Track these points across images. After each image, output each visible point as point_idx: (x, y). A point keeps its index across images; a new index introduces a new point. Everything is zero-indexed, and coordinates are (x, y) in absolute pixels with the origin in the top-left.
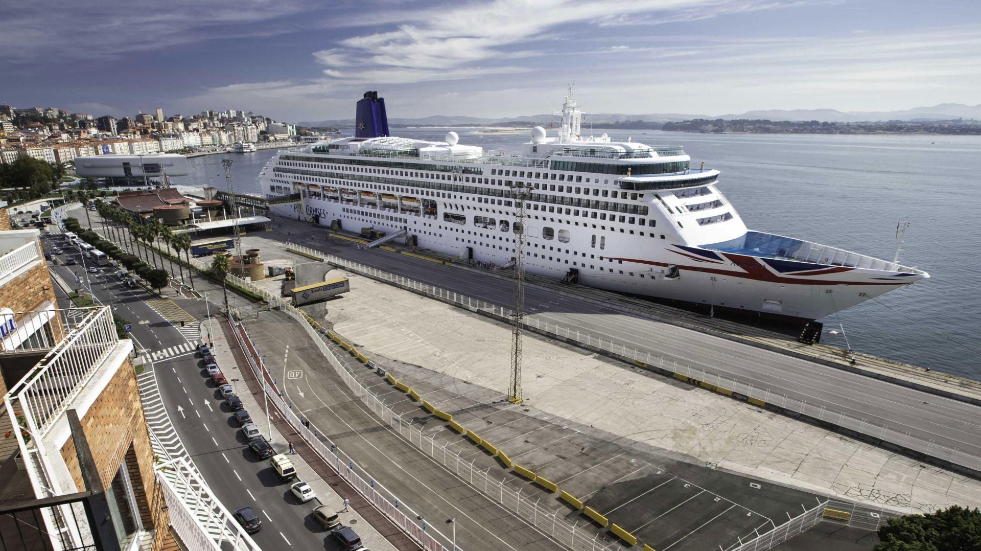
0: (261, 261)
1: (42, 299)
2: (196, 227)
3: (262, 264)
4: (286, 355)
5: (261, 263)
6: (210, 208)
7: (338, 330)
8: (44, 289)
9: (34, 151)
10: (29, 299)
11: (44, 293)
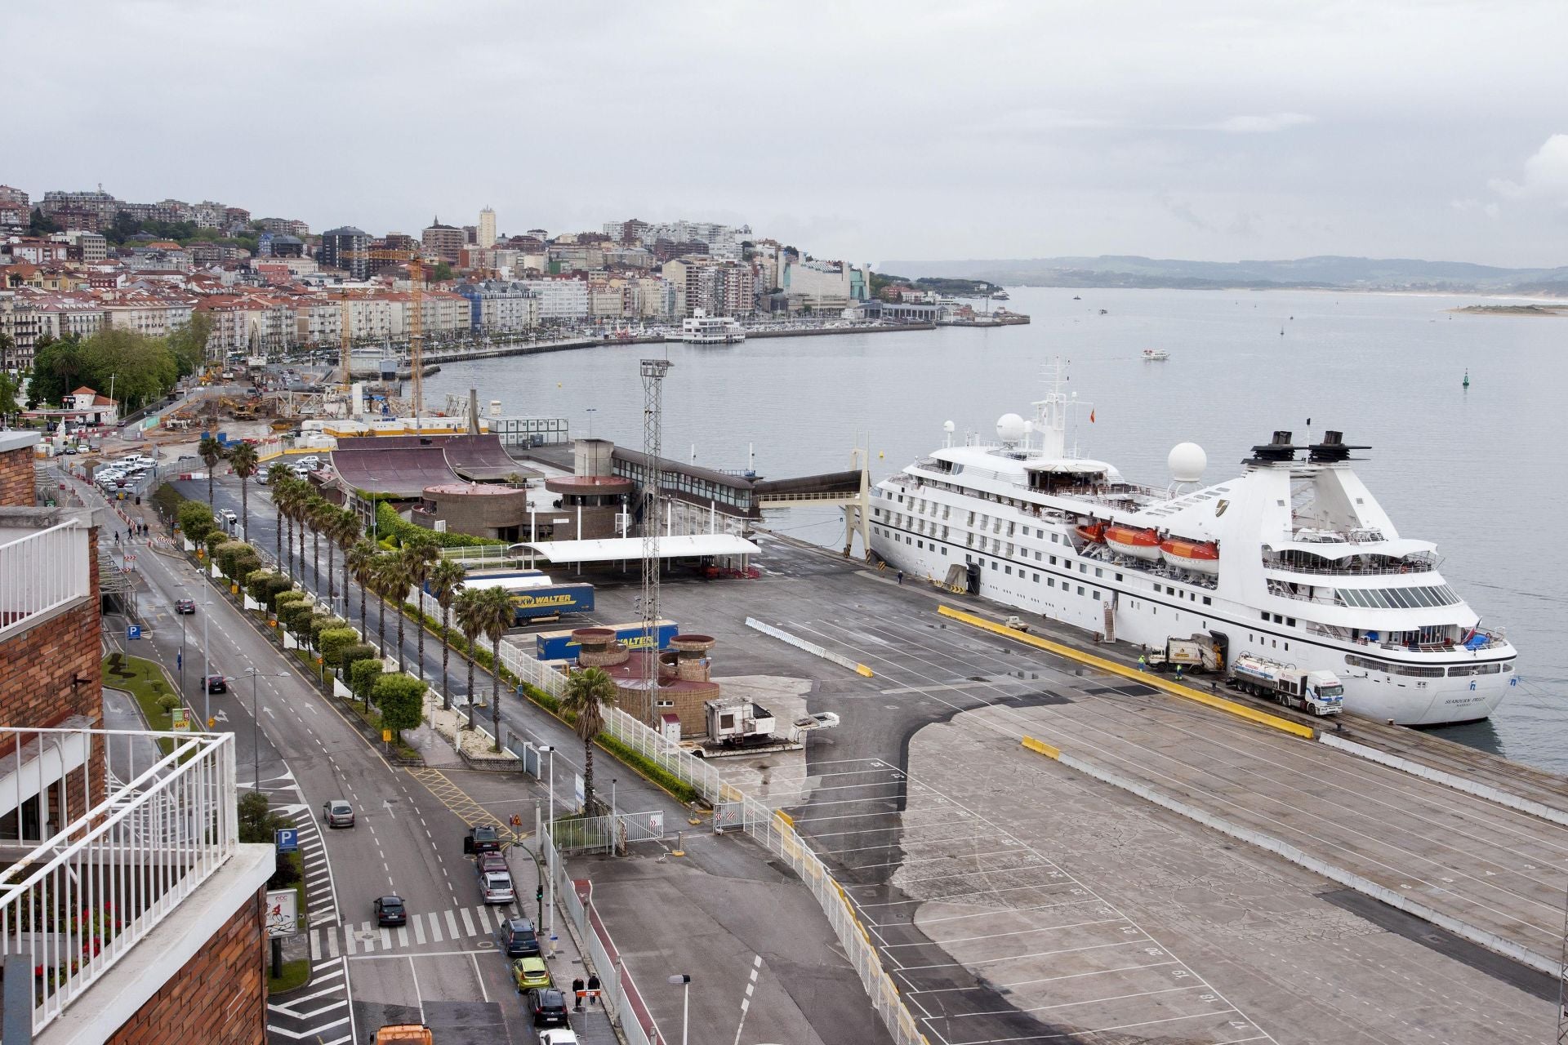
0: (716, 673)
1: (66, 708)
2: (537, 552)
3: (716, 685)
4: (750, 990)
5: (713, 680)
6: (583, 498)
7: (932, 927)
8: (76, 681)
9: (144, 314)
10: (32, 704)
11: (75, 691)
